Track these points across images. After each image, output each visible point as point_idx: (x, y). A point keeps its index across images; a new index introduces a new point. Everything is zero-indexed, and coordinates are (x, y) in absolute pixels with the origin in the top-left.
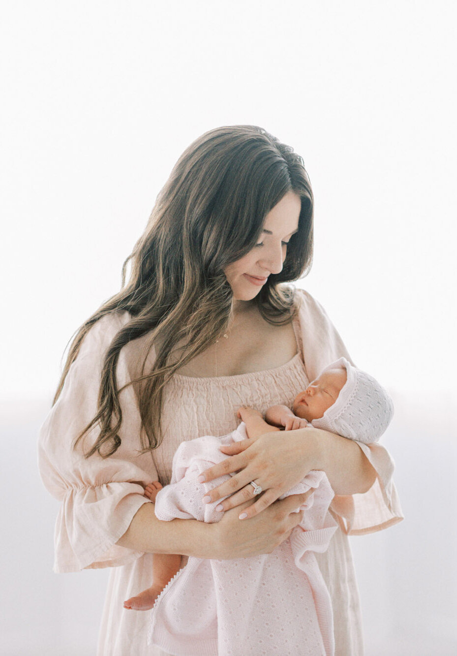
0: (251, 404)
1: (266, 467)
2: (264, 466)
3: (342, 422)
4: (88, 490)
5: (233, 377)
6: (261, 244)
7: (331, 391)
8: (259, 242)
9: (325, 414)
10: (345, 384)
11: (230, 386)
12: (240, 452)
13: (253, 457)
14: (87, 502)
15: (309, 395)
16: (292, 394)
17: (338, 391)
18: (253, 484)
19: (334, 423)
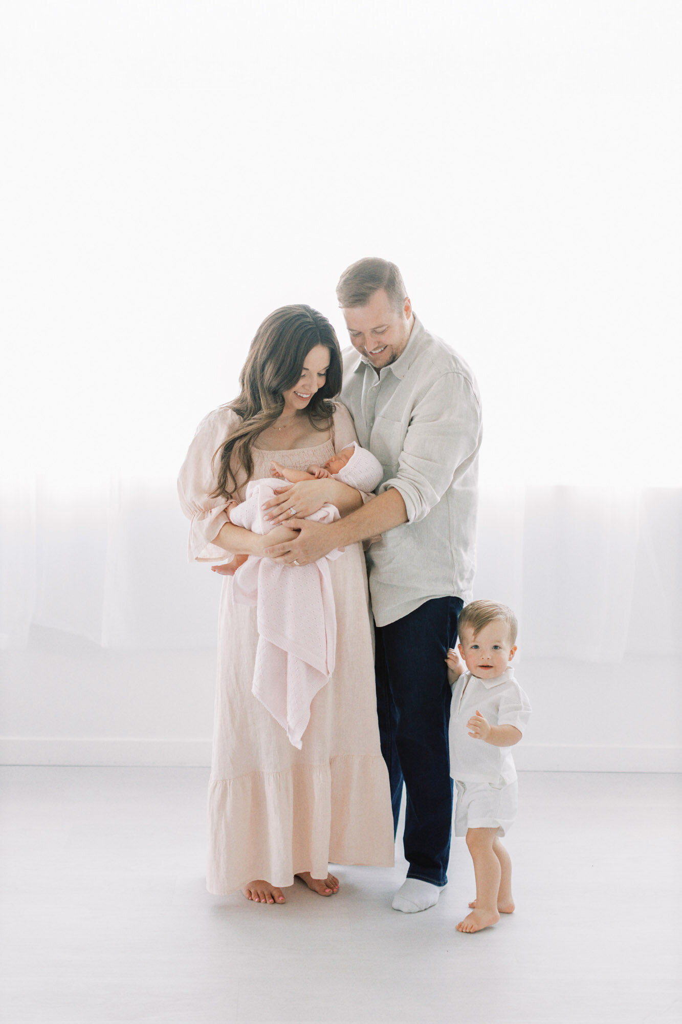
0: (298, 466)
1: (299, 499)
2: (298, 499)
3: (349, 476)
4: (201, 513)
5: (290, 451)
6: (304, 376)
7: (344, 459)
8: (303, 374)
9: (340, 472)
10: (352, 455)
11: (286, 456)
12: (286, 491)
13: (292, 493)
14: (199, 520)
15: (332, 461)
16: (323, 462)
17: (348, 459)
18: (291, 509)
19: (344, 478)
